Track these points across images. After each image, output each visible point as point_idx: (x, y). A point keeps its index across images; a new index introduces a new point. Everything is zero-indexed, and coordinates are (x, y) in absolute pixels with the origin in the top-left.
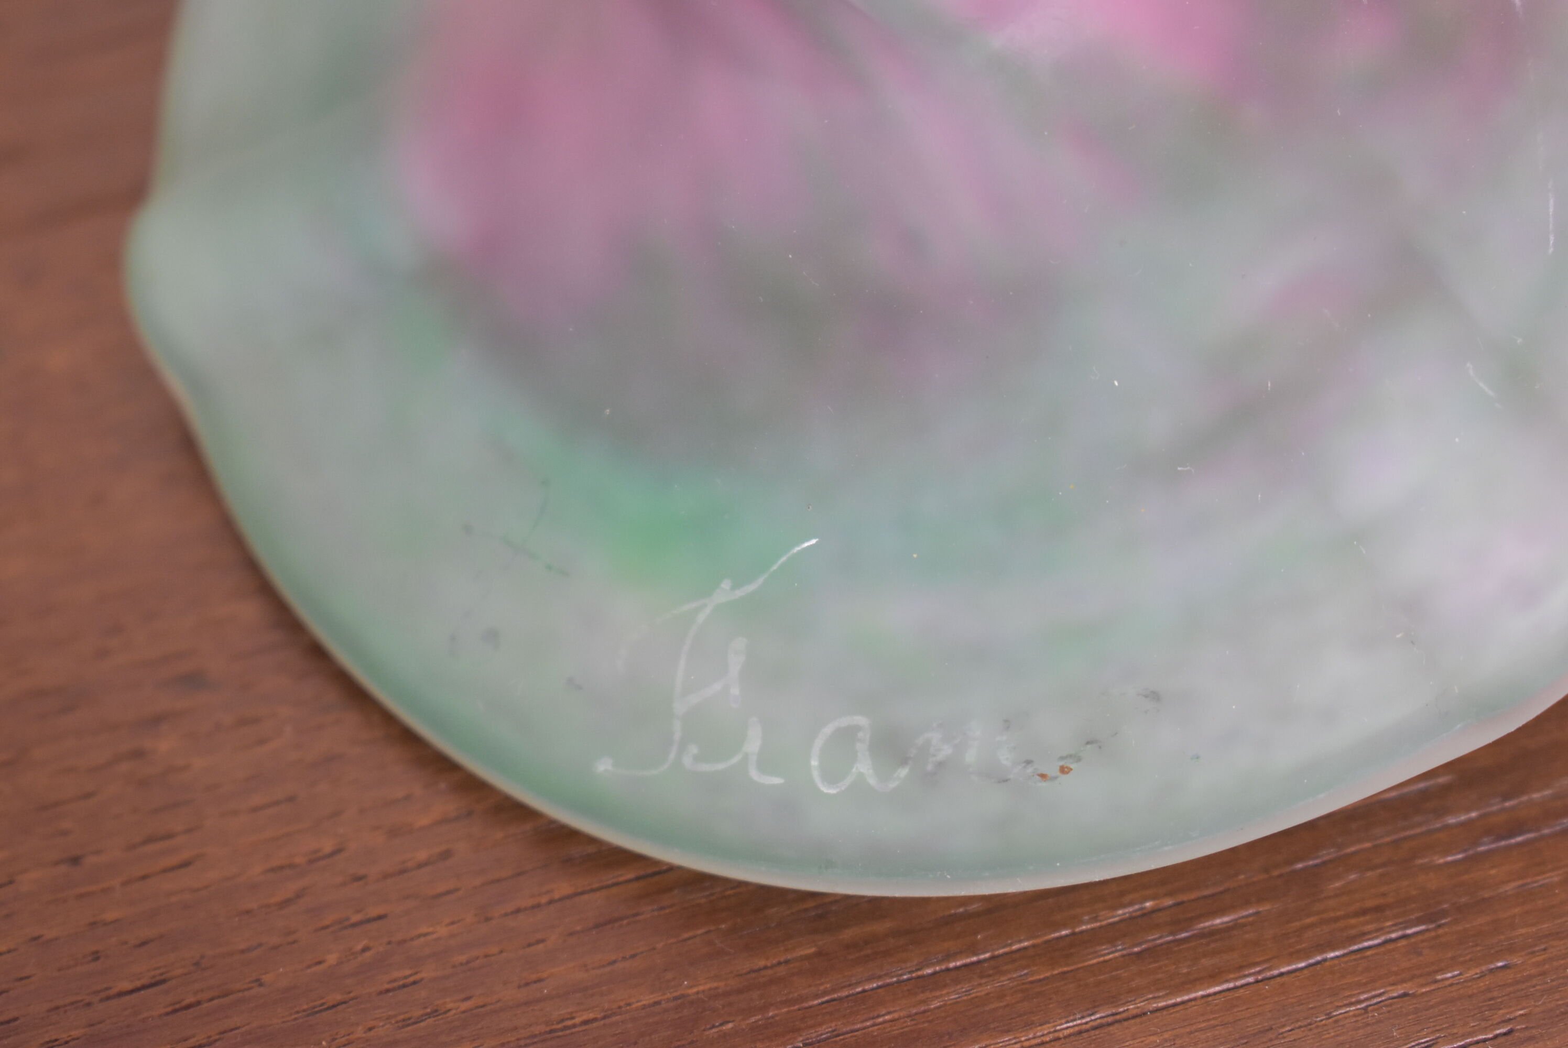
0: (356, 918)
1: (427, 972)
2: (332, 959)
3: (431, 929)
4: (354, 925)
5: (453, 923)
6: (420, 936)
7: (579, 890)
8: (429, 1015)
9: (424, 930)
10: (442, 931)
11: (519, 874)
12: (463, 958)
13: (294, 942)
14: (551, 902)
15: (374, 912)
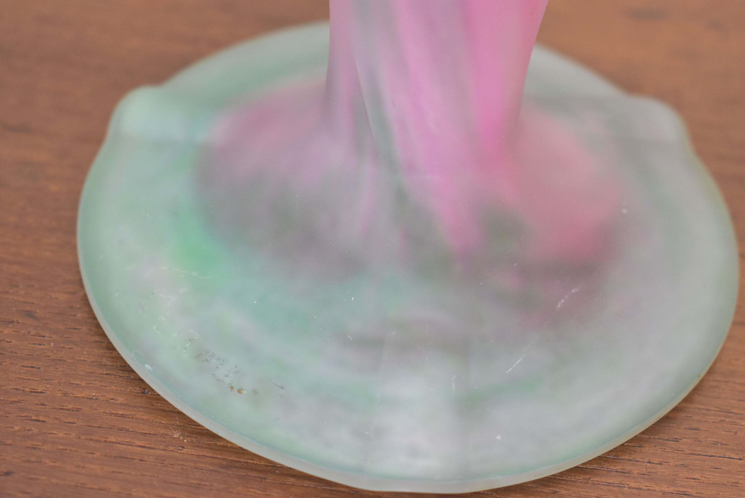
0: (34, 418)
1: (47, 447)
2: (17, 428)
3: (57, 433)
4: (32, 420)
5: (66, 434)
6: (52, 433)
7: (118, 442)
8: (37, 462)
9: (55, 432)
10: (61, 435)
11: (100, 427)
12: (61, 447)
13: (7, 417)
14: (105, 441)
15: (41, 418)
